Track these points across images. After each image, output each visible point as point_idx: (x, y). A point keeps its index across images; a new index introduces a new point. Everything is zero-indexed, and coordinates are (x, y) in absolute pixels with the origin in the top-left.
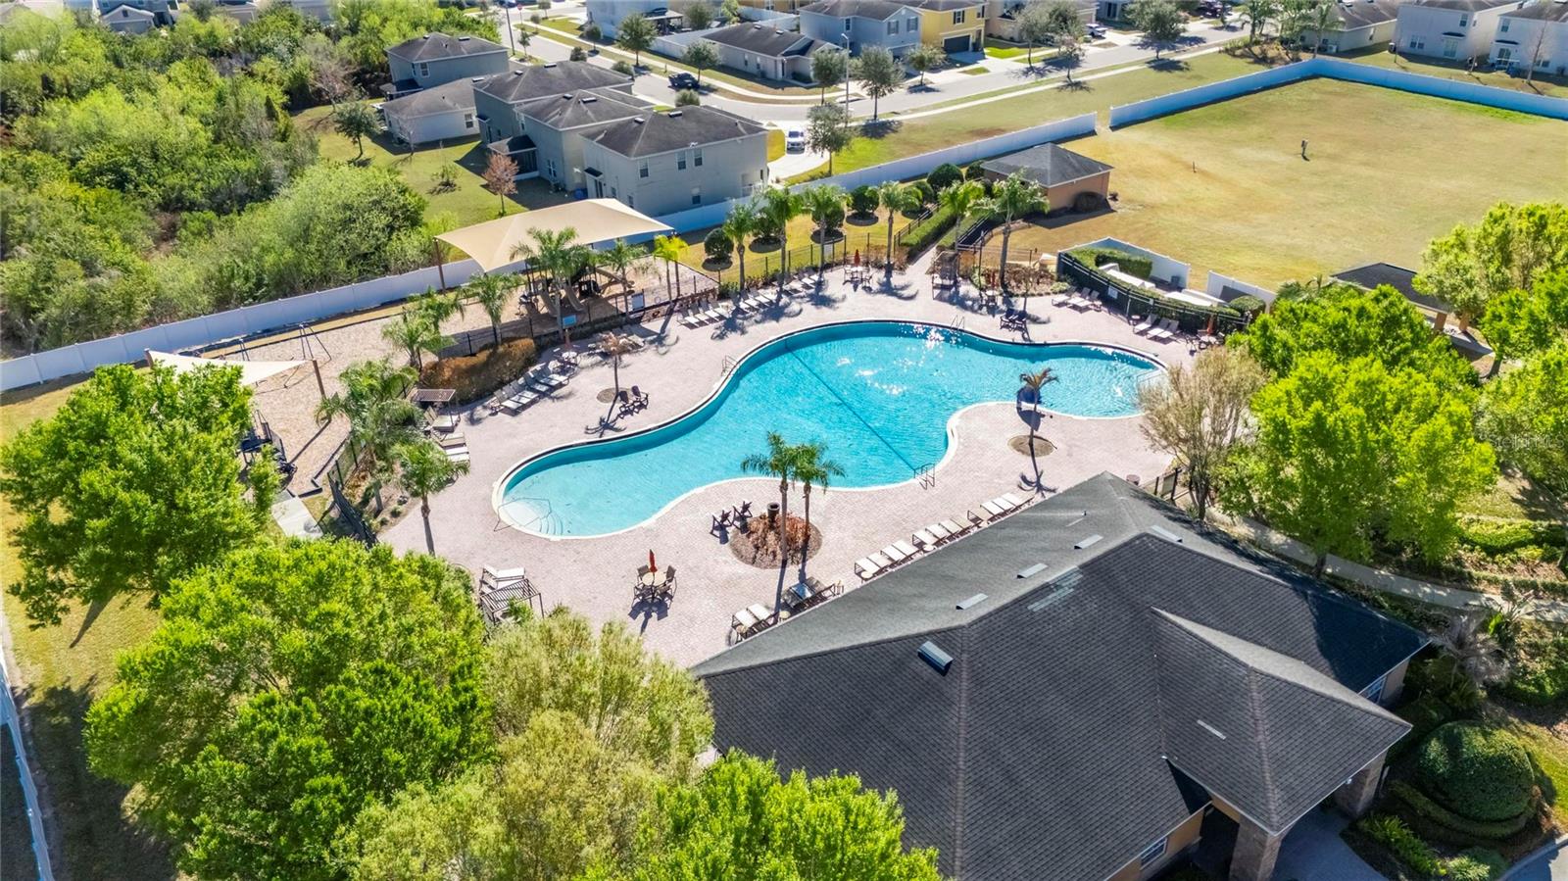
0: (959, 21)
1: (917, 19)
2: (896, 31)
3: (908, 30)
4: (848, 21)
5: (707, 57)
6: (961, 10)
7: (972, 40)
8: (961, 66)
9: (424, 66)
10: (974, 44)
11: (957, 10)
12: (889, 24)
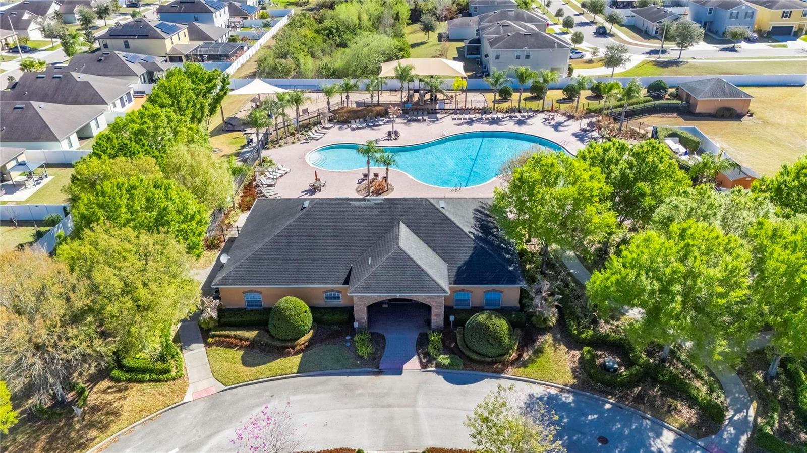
0: (786, 16)
1: (753, 12)
2: (737, 17)
3: (745, 18)
4: (711, 9)
5: (616, 19)
6: (789, 10)
7: (794, 29)
8: (772, 42)
9: (476, 7)
10: (795, 32)
11: (786, 10)
12: (732, 13)
